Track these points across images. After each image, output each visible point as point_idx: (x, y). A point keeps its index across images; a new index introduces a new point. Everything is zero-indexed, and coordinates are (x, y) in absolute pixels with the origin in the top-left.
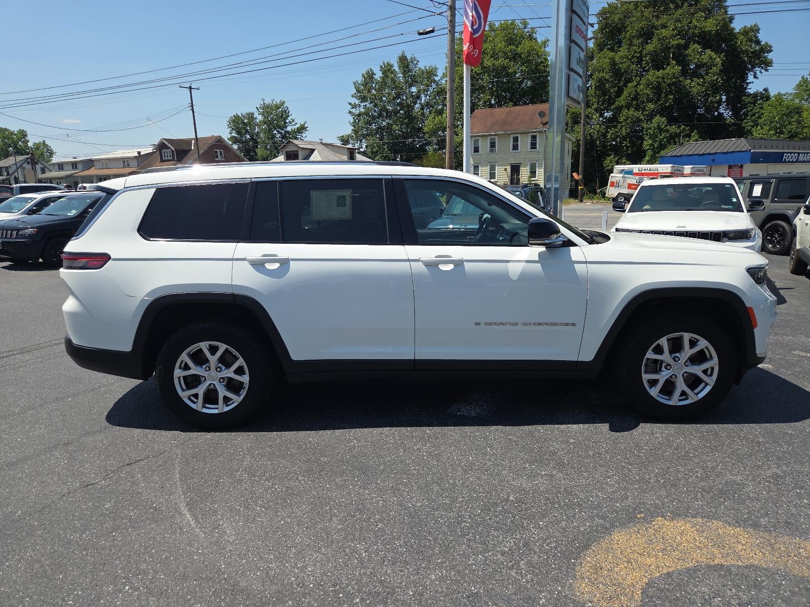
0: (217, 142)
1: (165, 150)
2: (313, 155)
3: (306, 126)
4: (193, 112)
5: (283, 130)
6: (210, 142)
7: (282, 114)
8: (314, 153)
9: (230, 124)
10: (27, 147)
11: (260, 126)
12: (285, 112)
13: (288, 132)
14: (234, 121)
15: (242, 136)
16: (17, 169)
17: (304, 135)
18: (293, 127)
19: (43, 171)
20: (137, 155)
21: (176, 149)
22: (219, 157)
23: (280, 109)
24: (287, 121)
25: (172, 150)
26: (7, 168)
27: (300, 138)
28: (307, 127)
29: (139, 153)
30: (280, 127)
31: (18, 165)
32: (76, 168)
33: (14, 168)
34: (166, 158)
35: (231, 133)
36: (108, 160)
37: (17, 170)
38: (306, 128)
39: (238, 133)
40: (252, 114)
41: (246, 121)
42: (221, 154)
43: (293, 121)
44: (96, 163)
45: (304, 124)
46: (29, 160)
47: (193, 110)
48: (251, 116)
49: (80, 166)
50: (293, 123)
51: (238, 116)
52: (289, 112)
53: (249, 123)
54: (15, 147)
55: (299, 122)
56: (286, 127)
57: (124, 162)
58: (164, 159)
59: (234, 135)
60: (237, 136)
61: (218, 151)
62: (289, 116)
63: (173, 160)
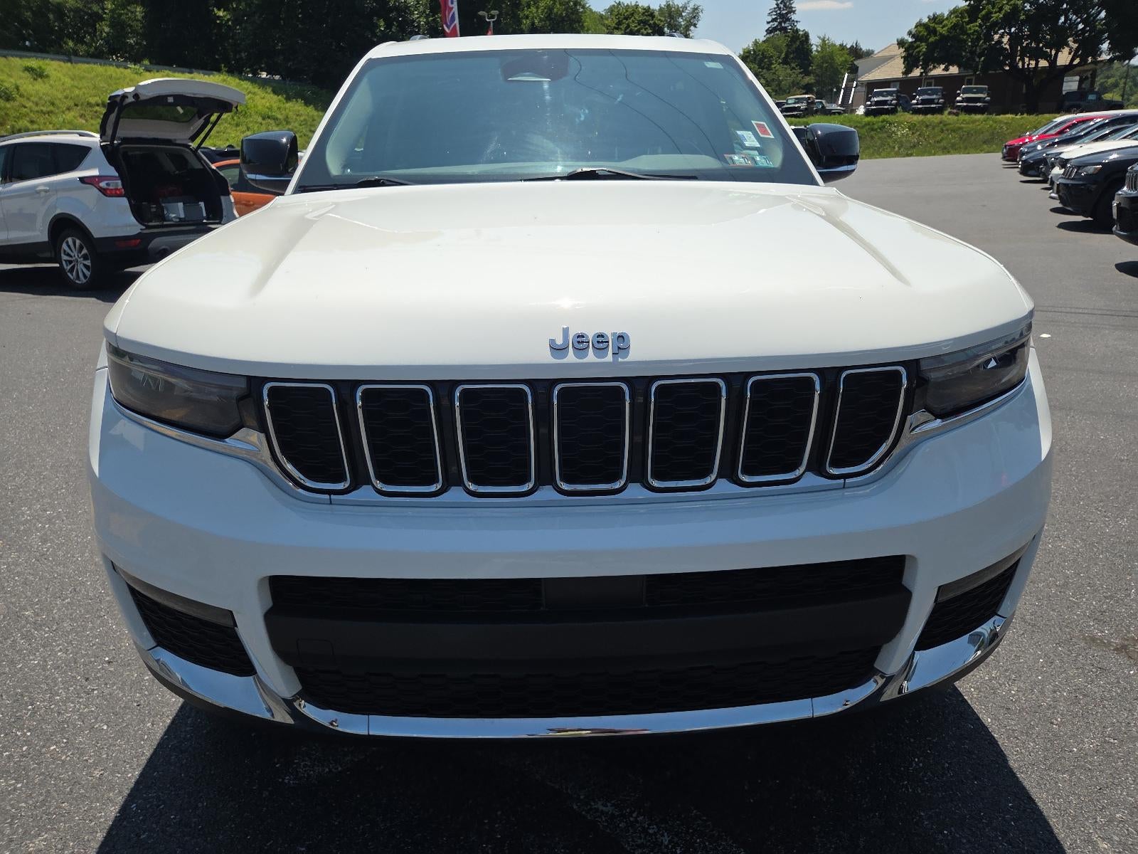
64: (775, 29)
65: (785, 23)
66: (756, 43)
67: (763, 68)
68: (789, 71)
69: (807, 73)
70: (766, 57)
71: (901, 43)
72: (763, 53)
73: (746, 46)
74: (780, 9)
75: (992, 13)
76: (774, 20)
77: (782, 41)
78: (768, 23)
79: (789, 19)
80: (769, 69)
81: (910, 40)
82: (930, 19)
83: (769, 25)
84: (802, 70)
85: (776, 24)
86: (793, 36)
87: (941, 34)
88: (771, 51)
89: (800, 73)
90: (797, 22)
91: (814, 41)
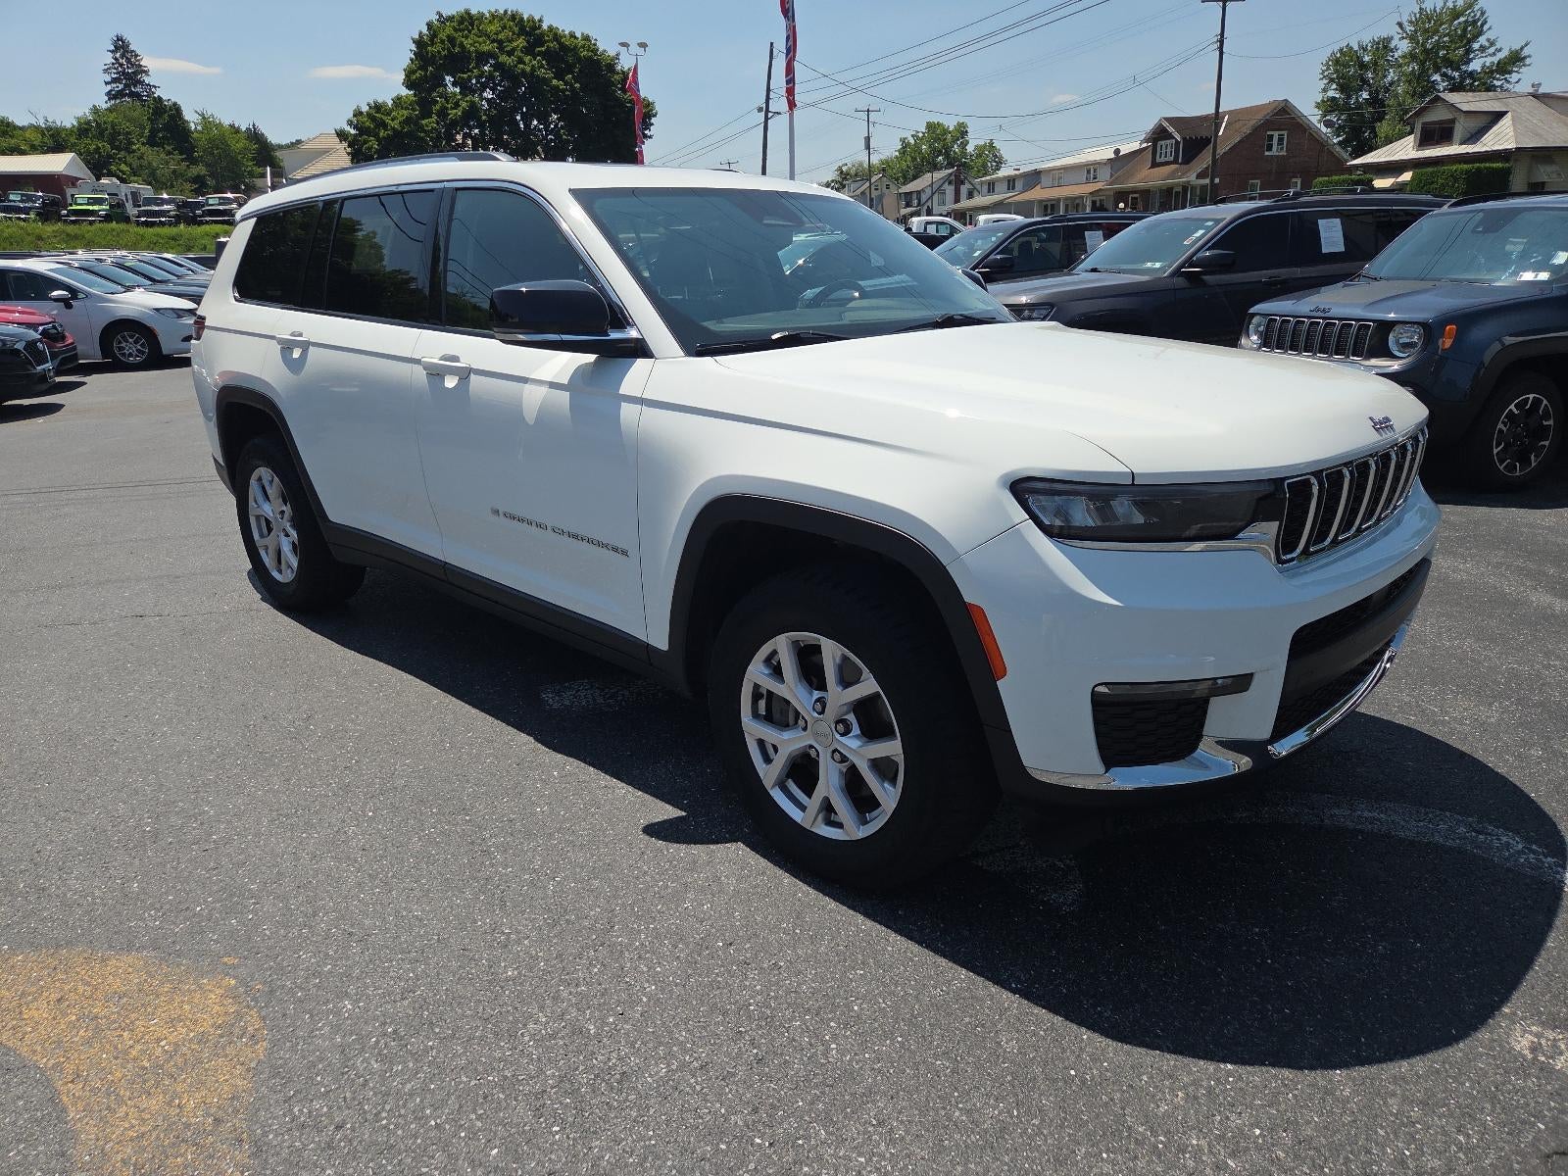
0: (1276, 114)
1: (1163, 142)
2: (1495, 128)
3: (1525, 52)
4: (1221, 53)
5: (1458, 69)
6: (1260, 116)
7: (1465, 30)
8: (1501, 123)
9: (1328, 69)
10: (964, 153)
11: (1400, 66)
12: (1475, 22)
13: (1471, 75)
14: (1337, 62)
15: (1349, 97)
16: (933, 194)
17: (1514, 77)
18: (1488, 61)
19: (970, 195)
20: (1113, 156)
21: (1184, 139)
22: (1275, 148)
23: (1462, 19)
24: (1476, 46)
25: (1176, 140)
26: (919, 193)
27: (1501, 87)
28: (1529, 56)
29: (1117, 151)
30: (1450, 63)
31: (935, 187)
32: (1013, 188)
33: (929, 191)
34: (1163, 159)
35: (1325, 90)
36: (1064, 169)
37: (931, 197)
38: (1525, 58)
39: (1342, 88)
40: (1389, 39)
41: (1367, 59)
42: (1281, 140)
43: (1492, 44)
44: (1044, 179)
45: (1522, 48)
46: (953, 177)
47: (1221, 49)
48: (1383, 46)
49: (1019, 185)
50: (1492, 50)
51: (1352, 48)
52: (1485, 22)
53: (1376, 64)
54: (947, 155)
55: (1506, 47)
56: (1469, 61)
57: (1089, 172)
58: (1158, 160)
59: (1331, 94)
60: (1337, 96)
61: (1276, 134)
62: (1480, 33)
63: (1175, 162)
64: (118, 95)
65: (135, 86)
66: (95, 110)
67: (119, 149)
68: (163, 156)
69: (193, 161)
70: (119, 134)
71: (341, 135)
72: (113, 128)
73: (80, 114)
74: (121, 65)
75: (447, 108)
76: (114, 80)
77: (140, 113)
78: (107, 83)
79: (142, 83)
80: (131, 152)
81: (353, 132)
82: (370, 108)
83: (109, 87)
84: (184, 156)
85: (121, 86)
86: (157, 107)
87: (393, 129)
88: (126, 126)
89: (182, 160)
90: (155, 87)
91: (190, 116)
